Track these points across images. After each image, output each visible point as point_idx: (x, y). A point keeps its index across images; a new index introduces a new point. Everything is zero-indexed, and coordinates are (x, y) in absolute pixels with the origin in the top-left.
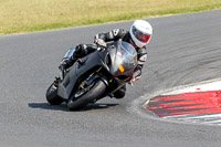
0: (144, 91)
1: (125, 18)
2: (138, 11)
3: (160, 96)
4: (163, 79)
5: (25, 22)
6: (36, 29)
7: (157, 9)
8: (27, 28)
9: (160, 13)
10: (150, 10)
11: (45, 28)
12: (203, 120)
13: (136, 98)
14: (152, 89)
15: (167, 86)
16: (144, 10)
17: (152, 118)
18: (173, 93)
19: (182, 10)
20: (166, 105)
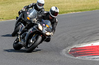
0: (68, 45)
3: (75, 48)
4: (76, 40)
5: (15, 15)
7: (74, 9)
9: (75, 11)
10: (71, 10)
12: (94, 58)
14: (71, 45)
15: (79, 43)
16: (68, 10)
17: (72, 57)
18: (81, 46)
19: (85, 10)
20: (78, 52)
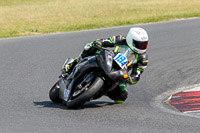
0: (167, 88)
1: (152, 20)
2: (166, 14)
3: (182, 93)
4: (185, 77)
5: (61, 23)
6: (71, 29)
7: (183, 12)
8: (63, 29)
9: (185, 16)
10: (177, 13)
11: (79, 29)
13: (159, 94)
14: (175, 86)
15: (189, 83)
16: (171, 13)
17: (174, 112)
18: (194, 90)
20: (187, 101)
